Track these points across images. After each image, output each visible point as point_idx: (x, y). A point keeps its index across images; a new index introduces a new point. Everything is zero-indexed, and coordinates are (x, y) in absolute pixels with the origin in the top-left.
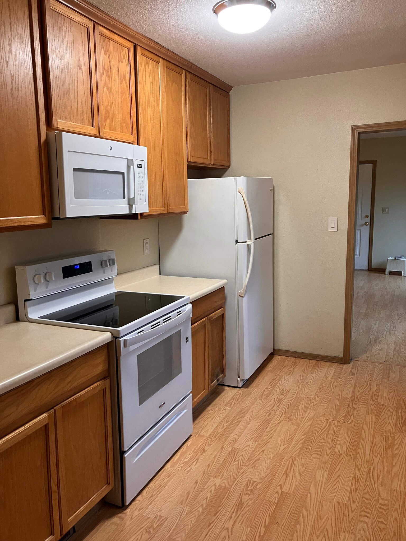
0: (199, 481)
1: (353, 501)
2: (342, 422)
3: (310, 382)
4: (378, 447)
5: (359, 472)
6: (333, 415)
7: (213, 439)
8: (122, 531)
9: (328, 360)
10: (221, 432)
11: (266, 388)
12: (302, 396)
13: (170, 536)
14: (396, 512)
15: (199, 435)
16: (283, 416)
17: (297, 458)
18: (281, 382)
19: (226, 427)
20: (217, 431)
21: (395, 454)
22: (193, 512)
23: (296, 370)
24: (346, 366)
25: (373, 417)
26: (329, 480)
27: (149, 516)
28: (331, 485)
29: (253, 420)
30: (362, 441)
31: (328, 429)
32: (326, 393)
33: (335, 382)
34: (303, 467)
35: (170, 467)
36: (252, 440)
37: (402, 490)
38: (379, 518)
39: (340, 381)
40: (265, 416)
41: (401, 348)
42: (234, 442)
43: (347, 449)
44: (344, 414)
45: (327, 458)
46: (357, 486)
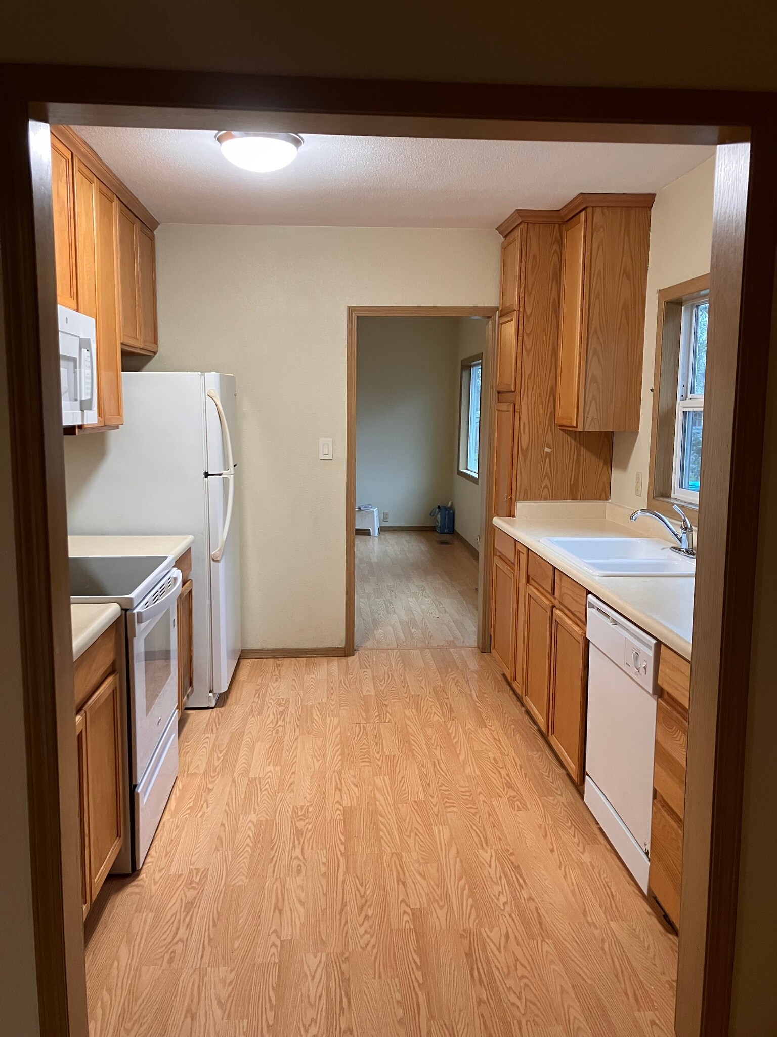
0: (225, 822)
1: (431, 796)
2: (378, 722)
3: (312, 684)
4: (433, 740)
5: (424, 768)
6: (363, 717)
7: (213, 775)
8: (151, 897)
9: (324, 654)
10: (219, 764)
11: (253, 702)
12: (310, 703)
13: (225, 883)
14: (481, 795)
15: (188, 774)
16: (297, 730)
17: (343, 771)
18: (270, 692)
19: (222, 758)
20: (212, 764)
21: (456, 743)
22: (240, 854)
23: (283, 674)
24: (350, 659)
25: (413, 710)
26: (393, 784)
27: (180, 873)
28: (398, 788)
29: (258, 742)
30: (411, 737)
31: (365, 733)
32: (341, 694)
33: (346, 679)
34: (355, 778)
35: (171, 818)
36: (271, 764)
37: (477, 774)
38: (467, 805)
39: (352, 677)
40: (272, 734)
41: (411, 628)
42: (247, 771)
43: (399, 749)
44: (376, 713)
45: (380, 763)
46: (428, 781)
